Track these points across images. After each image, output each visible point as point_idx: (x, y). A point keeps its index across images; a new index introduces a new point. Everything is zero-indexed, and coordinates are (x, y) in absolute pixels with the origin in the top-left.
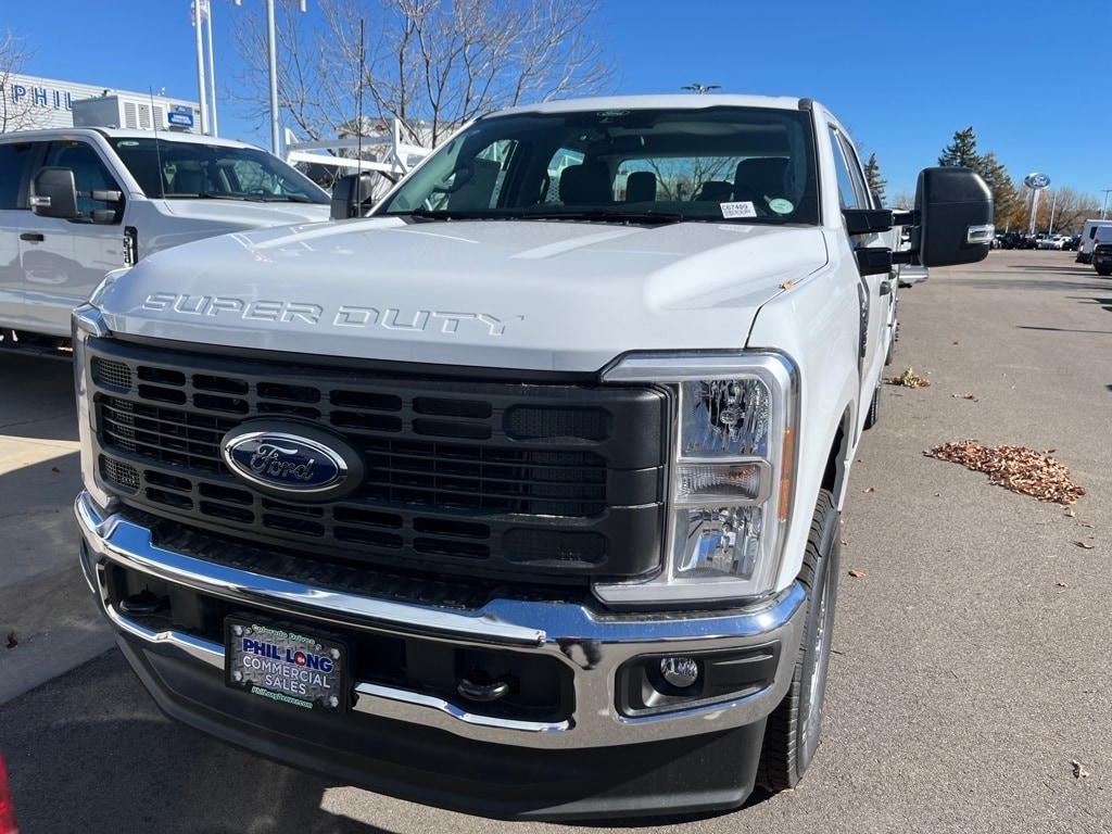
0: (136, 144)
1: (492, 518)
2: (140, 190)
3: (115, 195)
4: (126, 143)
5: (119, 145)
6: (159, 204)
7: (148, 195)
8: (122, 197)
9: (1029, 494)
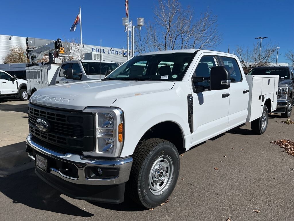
0: (87, 63)
1: (67, 137)
2: (85, 73)
3: (81, 74)
4: (85, 63)
5: (84, 64)
6: (87, 76)
7: (86, 74)
8: (82, 75)
9: (292, 155)
